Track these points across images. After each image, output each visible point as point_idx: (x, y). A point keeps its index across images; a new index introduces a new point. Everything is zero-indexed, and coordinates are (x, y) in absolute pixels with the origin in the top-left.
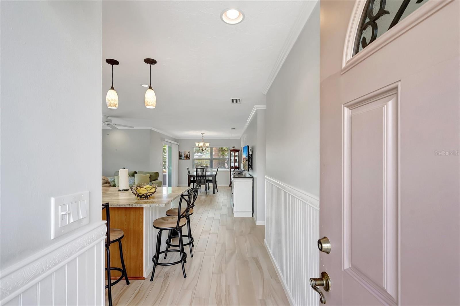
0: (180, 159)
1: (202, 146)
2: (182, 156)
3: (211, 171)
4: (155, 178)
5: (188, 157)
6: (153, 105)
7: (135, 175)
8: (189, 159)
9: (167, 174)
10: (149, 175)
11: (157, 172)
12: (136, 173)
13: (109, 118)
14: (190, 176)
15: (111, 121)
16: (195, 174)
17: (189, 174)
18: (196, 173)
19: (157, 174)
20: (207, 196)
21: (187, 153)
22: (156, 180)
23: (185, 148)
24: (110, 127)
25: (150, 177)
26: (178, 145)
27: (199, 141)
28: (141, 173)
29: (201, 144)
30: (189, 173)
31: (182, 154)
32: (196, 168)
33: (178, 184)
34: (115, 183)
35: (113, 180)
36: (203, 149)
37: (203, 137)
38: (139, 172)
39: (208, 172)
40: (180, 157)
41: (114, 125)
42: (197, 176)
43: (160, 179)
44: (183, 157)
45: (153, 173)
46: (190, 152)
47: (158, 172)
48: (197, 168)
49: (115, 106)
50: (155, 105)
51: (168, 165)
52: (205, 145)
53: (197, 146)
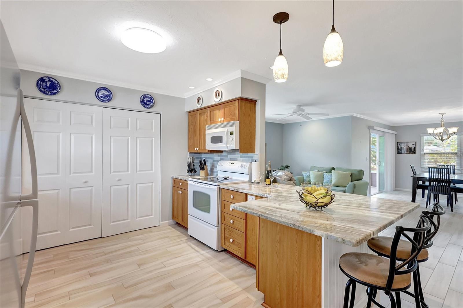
0: (398, 153)
1: (440, 133)
2: (401, 149)
3: (461, 172)
4: (358, 178)
5: (412, 151)
6: (337, 59)
7: (333, 171)
8: (415, 153)
9: (377, 172)
10: (349, 173)
11: (361, 169)
12: (334, 169)
13: (302, 108)
14: (416, 179)
15: (303, 110)
16: (426, 175)
17: (414, 175)
18: (428, 174)
19: (361, 172)
20: (454, 216)
21: (411, 145)
22: (360, 180)
23: (408, 139)
24: (302, 117)
25: (351, 176)
26: (394, 135)
27: (434, 126)
28: (340, 169)
29: (440, 130)
30: (415, 173)
31: (403, 147)
32: (429, 168)
33: (395, 187)
34: (310, 179)
35: (308, 175)
36: (442, 138)
37: (442, 118)
38: (337, 168)
39: (454, 174)
40: (399, 151)
41: (306, 114)
42: (430, 180)
43: (366, 178)
44: (404, 151)
45: (355, 170)
46: (417, 143)
47: (363, 169)
48: (431, 168)
49: (283, 78)
50: (340, 58)
51: (379, 161)
52: (448, 131)
53: (430, 134)
